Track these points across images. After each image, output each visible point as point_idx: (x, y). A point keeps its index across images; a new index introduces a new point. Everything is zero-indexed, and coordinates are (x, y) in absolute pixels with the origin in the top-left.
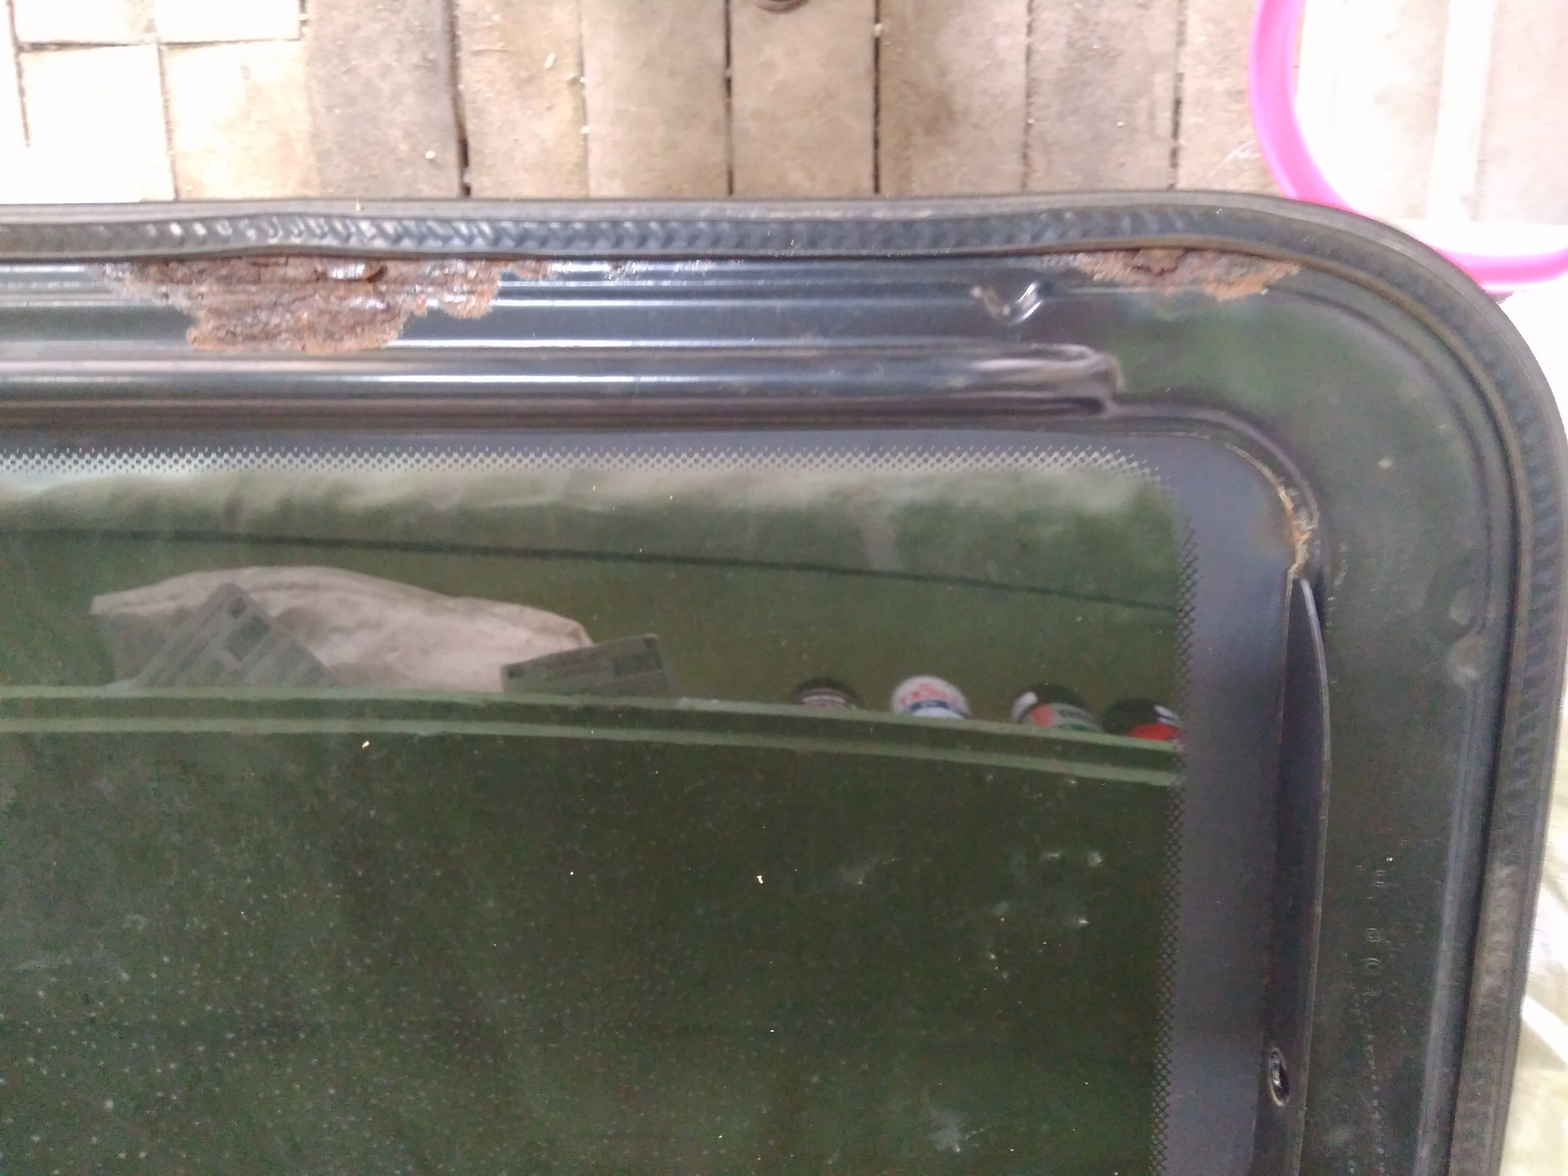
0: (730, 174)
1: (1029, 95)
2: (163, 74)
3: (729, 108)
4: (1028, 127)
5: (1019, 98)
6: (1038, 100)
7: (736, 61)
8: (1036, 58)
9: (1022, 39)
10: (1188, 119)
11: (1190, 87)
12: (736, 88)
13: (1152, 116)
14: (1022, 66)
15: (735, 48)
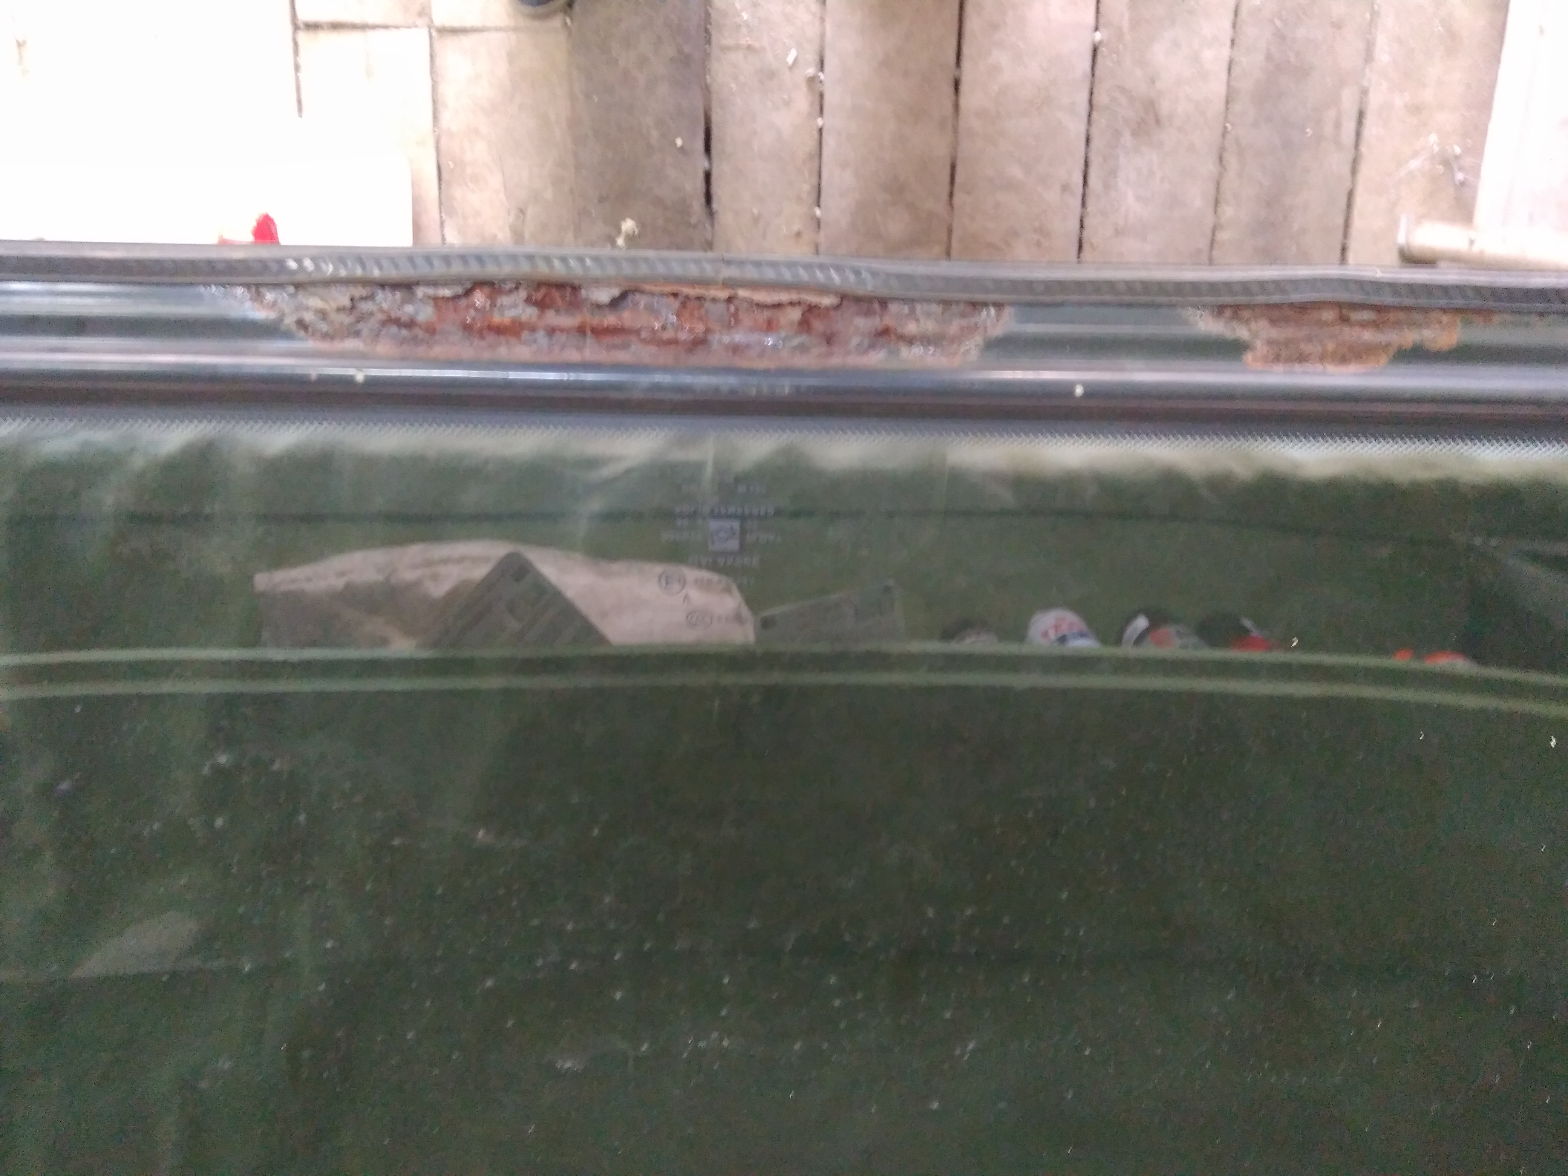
0: (953, 168)
1: (1227, 102)
2: (432, 57)
3: (956, 106)
4: (1225, 133)
5: (1220, 105)
6: (1237, 107)
7: (966, 63)
8: (1236, 70)
9: (1225, 52)
10: (1371, 129)
11: (1374, 101)
12: (964, 88)
13: (1338, 125)
14: (1224, 76)
15: (966, 50)
